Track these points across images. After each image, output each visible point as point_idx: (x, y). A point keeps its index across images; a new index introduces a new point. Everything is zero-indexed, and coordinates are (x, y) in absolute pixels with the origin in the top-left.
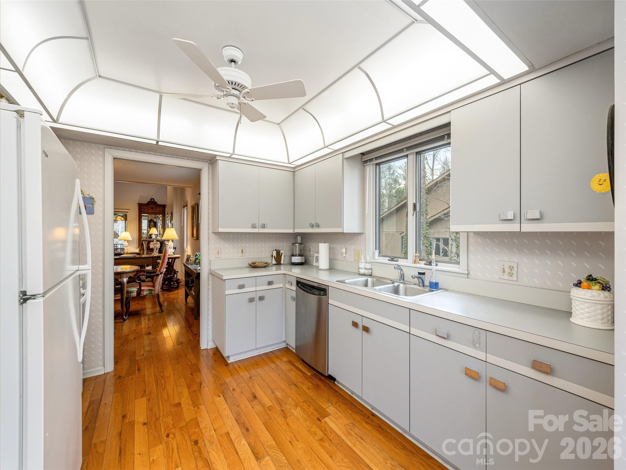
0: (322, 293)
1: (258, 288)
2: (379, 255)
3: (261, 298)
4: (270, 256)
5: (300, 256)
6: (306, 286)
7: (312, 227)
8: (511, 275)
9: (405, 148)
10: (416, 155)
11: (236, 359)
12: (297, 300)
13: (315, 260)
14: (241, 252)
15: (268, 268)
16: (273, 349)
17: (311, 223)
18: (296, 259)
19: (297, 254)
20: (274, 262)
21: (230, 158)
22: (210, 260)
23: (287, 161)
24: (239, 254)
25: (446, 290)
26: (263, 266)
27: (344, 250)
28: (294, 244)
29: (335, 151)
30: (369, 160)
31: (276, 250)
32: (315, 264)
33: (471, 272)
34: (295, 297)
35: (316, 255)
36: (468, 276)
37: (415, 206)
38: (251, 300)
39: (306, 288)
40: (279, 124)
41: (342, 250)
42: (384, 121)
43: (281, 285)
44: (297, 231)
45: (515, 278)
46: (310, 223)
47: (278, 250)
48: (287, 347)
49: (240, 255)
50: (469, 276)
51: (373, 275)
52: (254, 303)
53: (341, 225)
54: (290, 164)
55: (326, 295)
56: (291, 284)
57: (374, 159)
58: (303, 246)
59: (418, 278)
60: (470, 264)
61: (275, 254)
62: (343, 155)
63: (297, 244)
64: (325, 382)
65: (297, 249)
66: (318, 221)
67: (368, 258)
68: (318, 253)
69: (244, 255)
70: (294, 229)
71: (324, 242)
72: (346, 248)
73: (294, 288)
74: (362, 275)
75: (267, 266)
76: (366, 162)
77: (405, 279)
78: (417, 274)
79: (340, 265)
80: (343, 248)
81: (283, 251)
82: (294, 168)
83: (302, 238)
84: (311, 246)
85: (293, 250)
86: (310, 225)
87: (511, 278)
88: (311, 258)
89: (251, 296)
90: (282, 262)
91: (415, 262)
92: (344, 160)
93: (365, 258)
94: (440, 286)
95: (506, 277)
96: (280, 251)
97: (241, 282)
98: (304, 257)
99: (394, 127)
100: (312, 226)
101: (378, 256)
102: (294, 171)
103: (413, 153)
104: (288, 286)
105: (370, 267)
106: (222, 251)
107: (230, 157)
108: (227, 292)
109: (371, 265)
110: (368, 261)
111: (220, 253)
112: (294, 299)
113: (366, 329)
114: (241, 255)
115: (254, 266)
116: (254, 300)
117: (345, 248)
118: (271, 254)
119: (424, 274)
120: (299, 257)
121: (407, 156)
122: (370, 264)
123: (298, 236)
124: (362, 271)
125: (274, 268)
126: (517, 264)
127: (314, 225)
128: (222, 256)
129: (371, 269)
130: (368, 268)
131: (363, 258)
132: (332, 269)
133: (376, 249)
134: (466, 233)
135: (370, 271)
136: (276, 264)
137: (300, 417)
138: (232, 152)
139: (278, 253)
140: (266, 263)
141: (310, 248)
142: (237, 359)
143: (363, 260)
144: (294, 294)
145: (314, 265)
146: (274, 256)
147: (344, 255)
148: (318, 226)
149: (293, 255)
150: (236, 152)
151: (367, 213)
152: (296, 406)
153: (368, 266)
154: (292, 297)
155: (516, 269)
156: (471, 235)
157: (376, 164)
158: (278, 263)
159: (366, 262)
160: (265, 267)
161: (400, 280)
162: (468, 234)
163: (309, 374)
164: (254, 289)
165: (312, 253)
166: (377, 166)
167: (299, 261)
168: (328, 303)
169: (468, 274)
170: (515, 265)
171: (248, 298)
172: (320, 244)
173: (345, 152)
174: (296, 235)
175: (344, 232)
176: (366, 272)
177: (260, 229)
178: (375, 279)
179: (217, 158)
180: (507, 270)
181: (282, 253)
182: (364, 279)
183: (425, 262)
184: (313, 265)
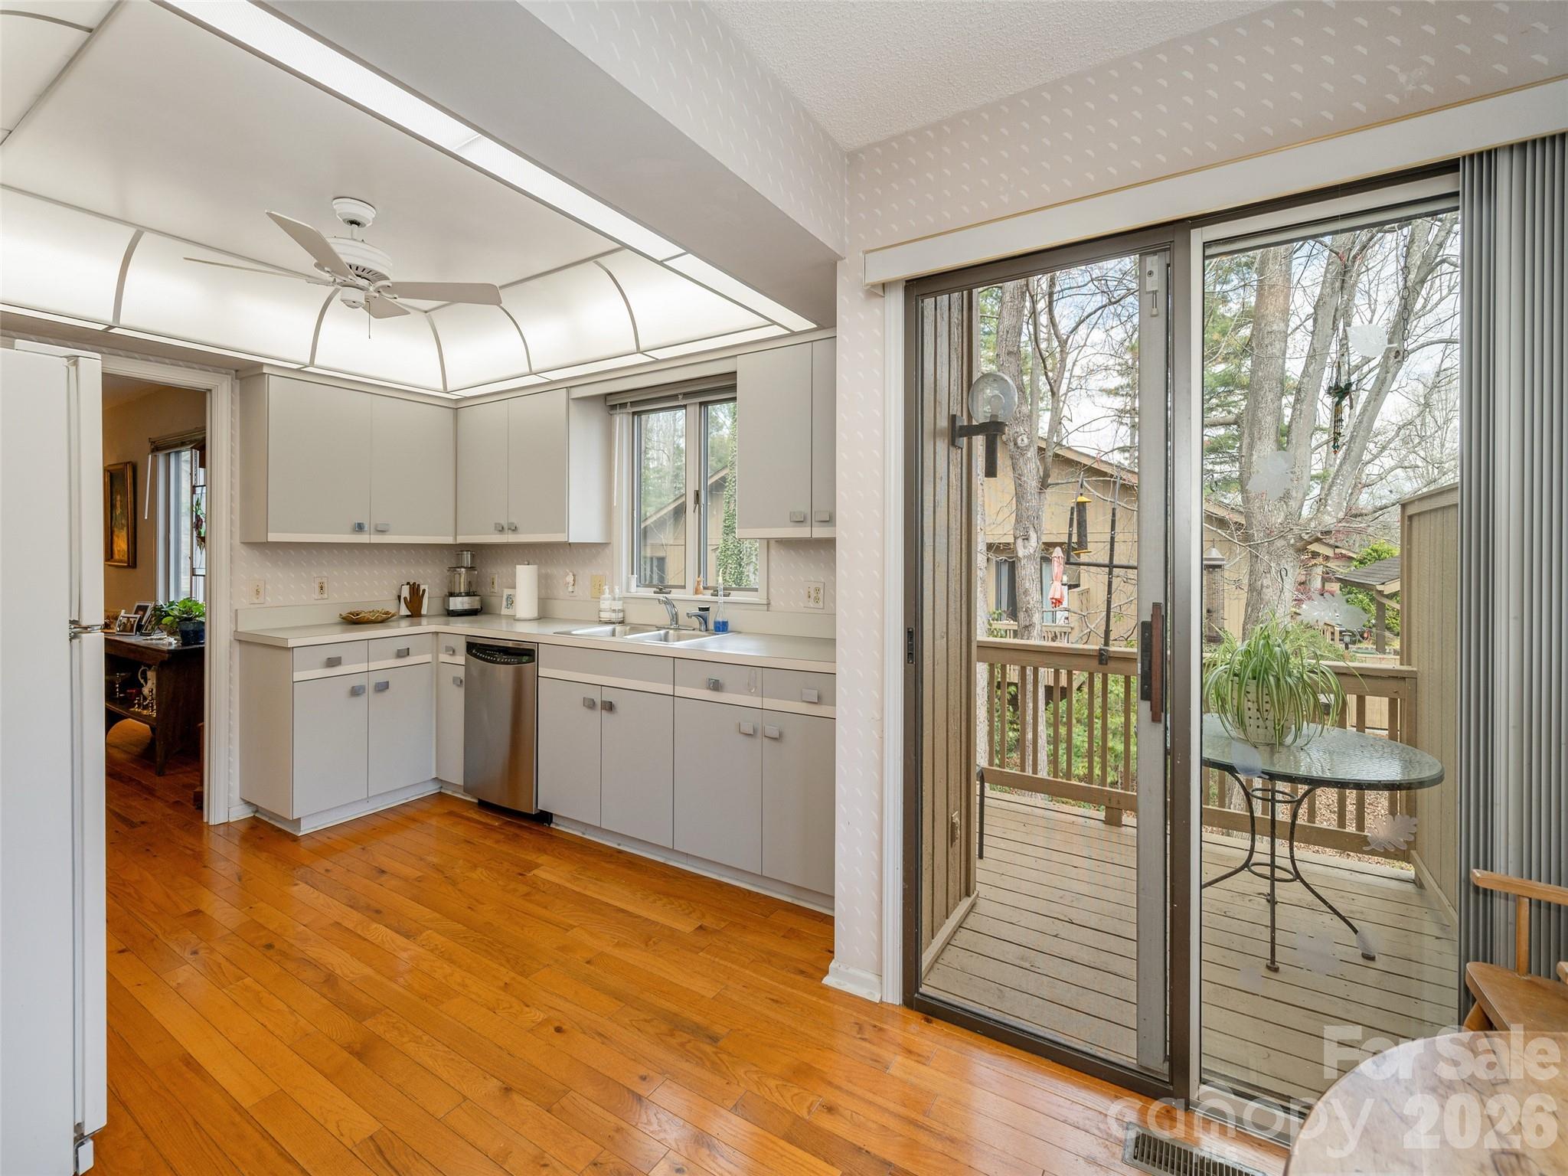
0: (525, 659)
1: (373, 666)
2: (639, 584)
3: (382, 687)
4: (393, 598)
5: (468, 594)
6: (489, 650)
7: (500, 531)
8: (817, 600)
9: (680, 394)
10: (700, 407)
11: (316, 827)
12: (468, 684)
13: (504, 603)
14: (317, 589)
15: (391, 624)
16: (407, 799)
17: (499, 524)
18: (458, 603)
19: (462, 591)
20: (404, 611)
21: (300, 373)
22: (236, 610)
23: (441, 387)
24: (313, 595)
25: (740, 633)
26: (380, 619)
27: (570, 579)
28: (453, 569)
29: (552, 382)
30: (620, 404)
31: (408, 584)
32: (504, 611)
33: (772, 602)
34: (464, 680)
35: (507, 592)
36: (768, 608)
37: (698, 495)
38: (356, 692)
39: (489, 655)
40: (426, 312)
41: (564, 577)
42: (639, 351)
43: (428, 658)
44: (462, 539)
45: (821, 604)
46: (496, 524)
47: (415, 583)
48: (440, 793)
49: (317, 595)
50: (771, 609)
51: (628, 620)
52: (363, 699)
53: (564, 526)
54: (448, 393)
55: (534, 661)
56: (454, 651)
57: (629, 404)
58: (476, 572)
59: (697, 616)
60: (772, 590)
61: (406, 592)
62: (568, 392)
63: (463, 570)
64: (530, 829)
65: (462, 580)
66: (514, 520)
67: (617, 590)
68: (514, 587)
69: (326, 596)
70: (456, 535)
71: (526, 563)
72: (575, 573)
73: (461, 659)
74: (606, 623)
75: (389, 618)
76: (613, 407)
77: (680, 623)
78: (697, 611)
79: (559, 608)
80: (568, 574)
81: (427, 586)
82: (457, 401)
83: (473, 556)
84: (497, 573)
85: (452, 582)
86: (496, 527)
87: (816, 605)
88: (494, 600)
89: (357, 681)
90: (424, 611)
91: (697, 592)
92: (570, 401)
93: (612, 591)
94: (729, 628)
95: (812, 604)
96: (419, 585)
97: (333, 652)
98: (477, 598)
99: (657, 361)
100: (501, 529)
101: (637, 586)
102: (457, 407)
103: (695, 403)
104: (444, 657)
105: (620, 608)
106: (268, 587)
107: (299, 370)
108: (298, 676)
109: (623, 603)
110: (617, 596)
111: (262, 591)
112: (461, 681)
113: (609, 707)
114: (320, 597)
115: (353, 621)
116: (364, 692)
117: (571, 574)
118: (395, 593)
119: (707, 609)
120: (467, 598)
121: (685, 406)
122: (621, 602)
123: (465, 553)
124: (605, 616)
125: (404, 623)
126: (823, 584)
127: (506, 527)
128: (267, 598)
129: (623, 611)
130: (617, 608)
131: (607, 590)
132: (544, 615)
133: (632, 574)
134: (766, 541)
135: (621, 615)
136: (408, 616)
137: (484, 878)
138: (307, 361)
139: (415, 589)
140: (387, 613)
141: (493, 579)
142: (320, 826)
143: (607, 595)
144: (461, 673)
145: (502, 613)
146: (405, 598)
147: (570, 589)
148: (515, 530)
149: (452, 594)
150: (317, 362)
151: (615, 504)
152: (475, 867)
153: (618, 605)
154: (455, 679)
155: (822, 591)
156: (772, 543)
157: (634, 413)
158: (415, 613)
159: (614, 599)
160: (382, 622)
161: (671, 625)
162: (768, 543)
163: (497, 824)
164: (363, 667)
165: (496, 588)
166: (636, 417)
167: (466, 607)
168: (538, 676)
169: (768, 604)
170: (821, 586)
171: (350, 688)
172: (517, 566)
173: (571, 387)
174: (459, 549)
175: (570, 541)
176: (614, 616)
177: (374, 534)
178: (628, 628)
179: (264, 372)
180: (813, 594)
181: (424, 591)
182: (609, 628)
183: (712, 591)
184: (500, 615)
